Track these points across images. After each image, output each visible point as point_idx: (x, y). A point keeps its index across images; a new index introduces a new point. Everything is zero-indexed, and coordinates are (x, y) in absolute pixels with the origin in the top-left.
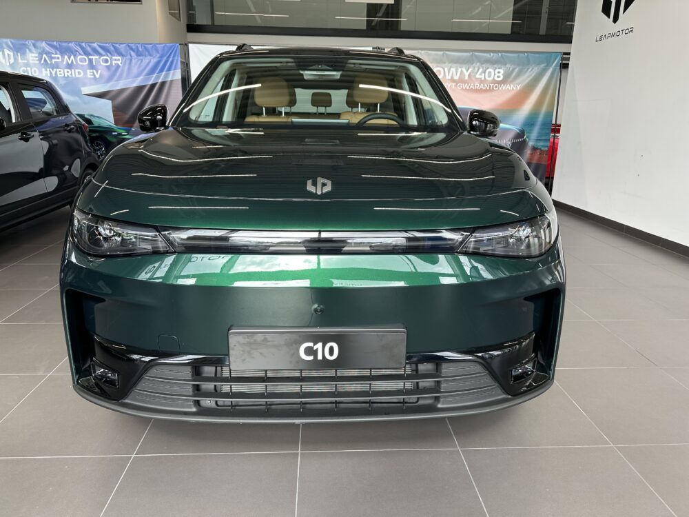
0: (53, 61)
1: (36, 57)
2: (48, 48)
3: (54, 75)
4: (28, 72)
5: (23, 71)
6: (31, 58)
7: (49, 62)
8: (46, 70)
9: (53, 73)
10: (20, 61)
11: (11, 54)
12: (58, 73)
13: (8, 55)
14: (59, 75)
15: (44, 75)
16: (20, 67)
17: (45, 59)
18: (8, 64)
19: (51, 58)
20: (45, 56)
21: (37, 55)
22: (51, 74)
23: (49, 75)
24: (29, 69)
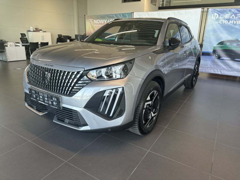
0: (237, 17)
1: (228, 16)
2: (236, 12)
3: (235, 23)
4: (223, 23)
5: (221, 22)
6: (226, 17)
7: (235, 18)
8: (231, 21)
9: (235, 22)
10: (221, 18)
11: (218, 15)
12: (238, 22)
13: (216, 15)
14: (237, 23)
15: (230, 23)
16: (220, 21)
17: (233, 17)
18: (214, 19)
19: (236, 16)
20: (233, 15)
21: (229, 15)
22: (234, 22)
23: (232, 23)
24: (224, 21)
